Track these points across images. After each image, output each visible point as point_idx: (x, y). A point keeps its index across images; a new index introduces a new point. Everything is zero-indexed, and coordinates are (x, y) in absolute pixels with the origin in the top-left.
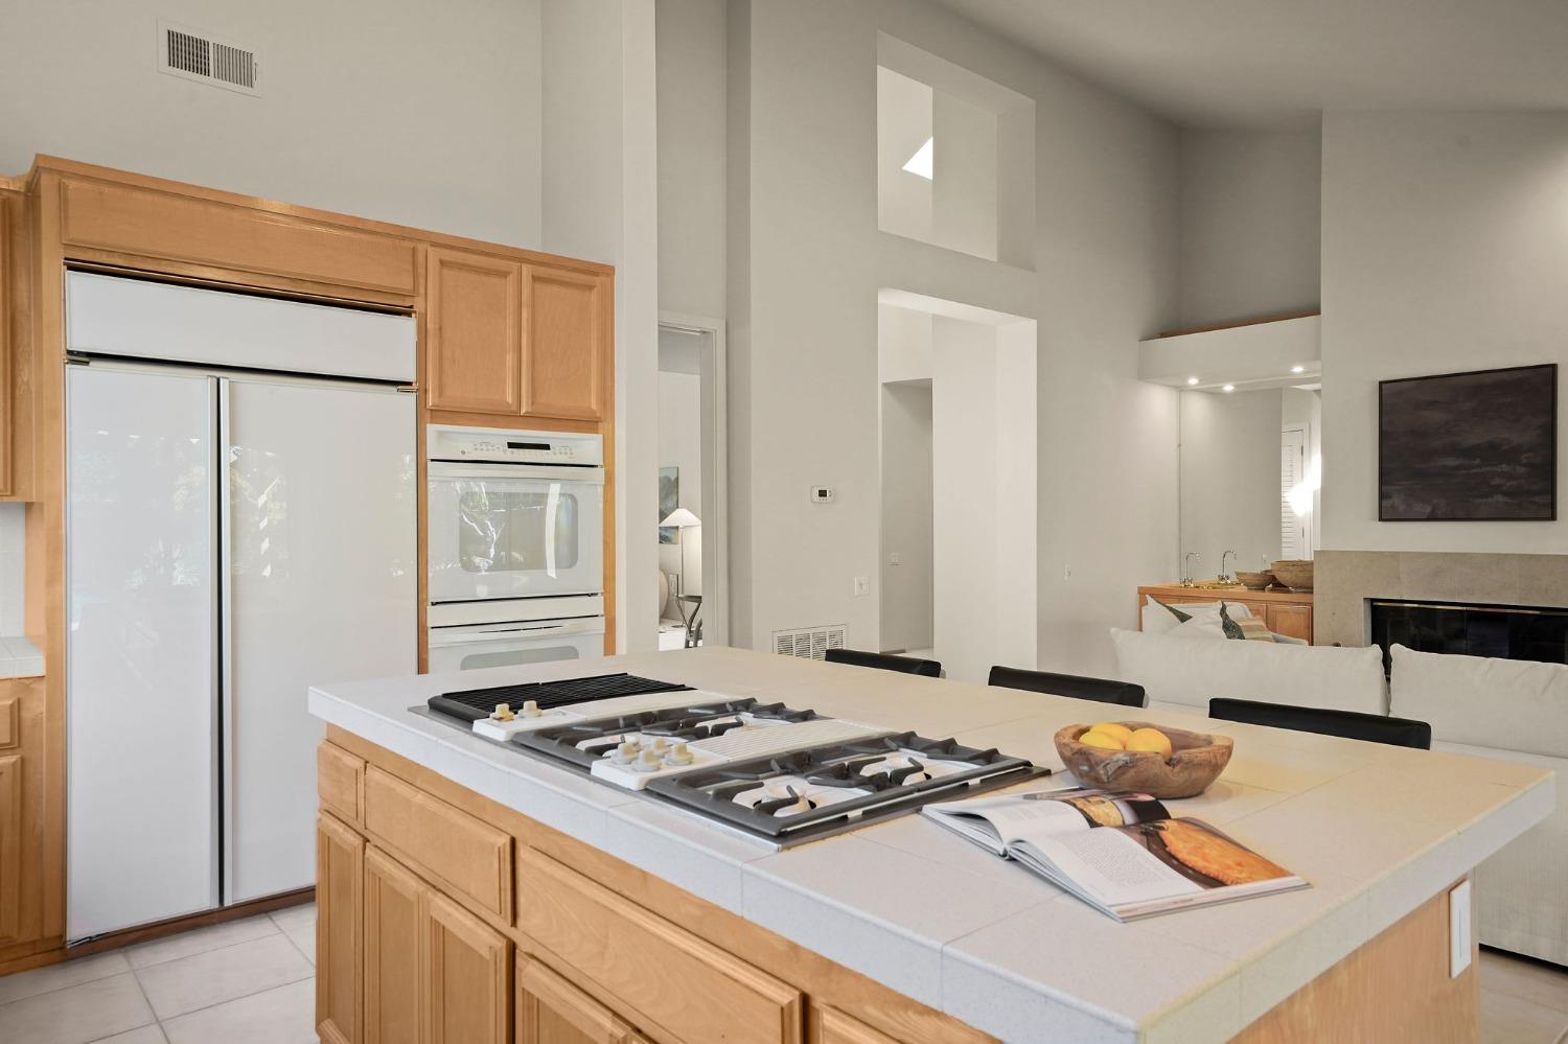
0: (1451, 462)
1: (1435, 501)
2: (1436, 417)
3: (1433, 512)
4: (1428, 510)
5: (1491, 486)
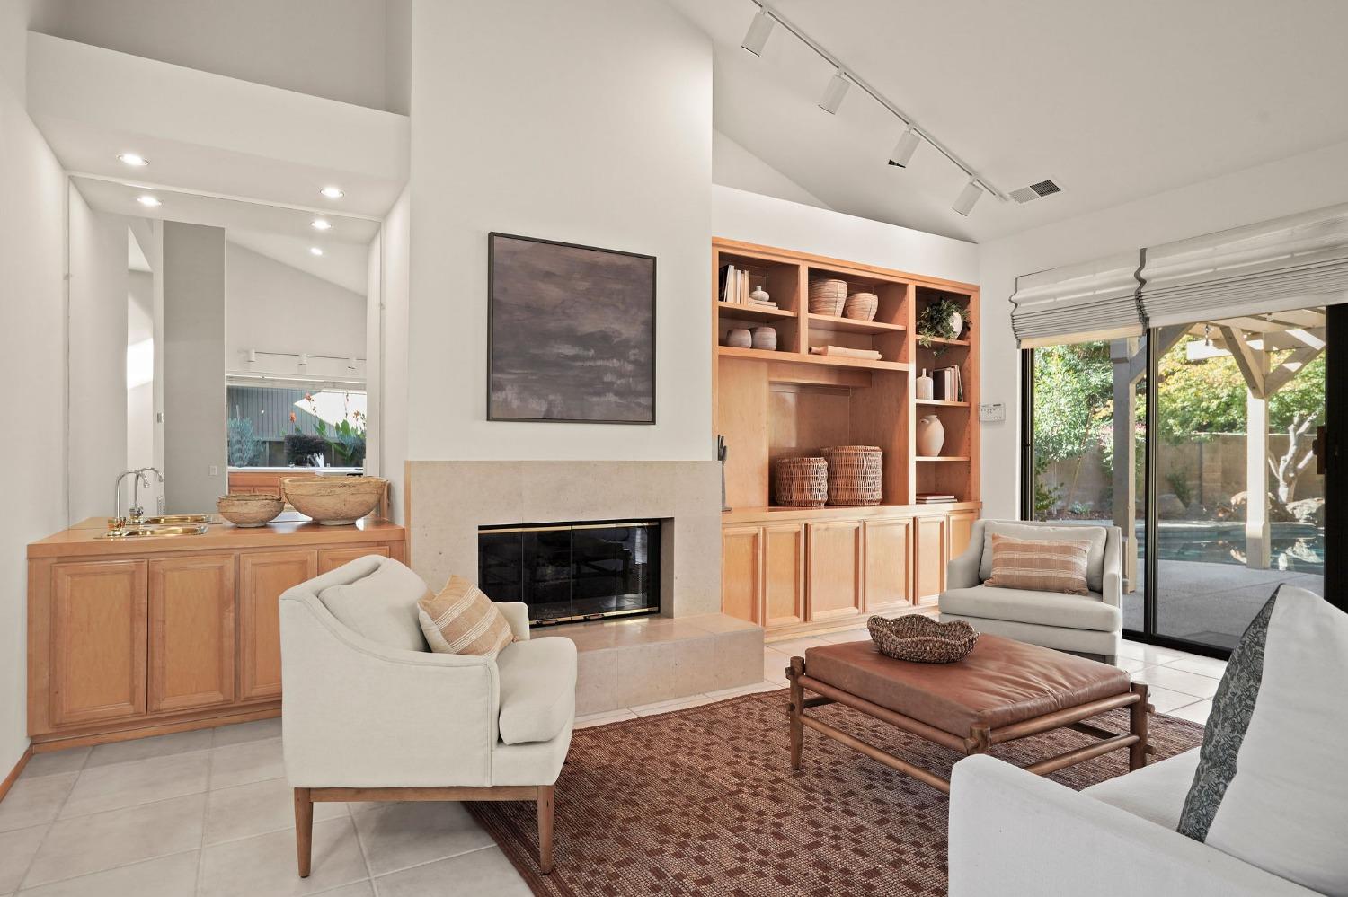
0: (568, 350)
1: (551, 397)
2: (552, 292)
3: (548, 410)
4: (544, 408)
5: (604, 383)
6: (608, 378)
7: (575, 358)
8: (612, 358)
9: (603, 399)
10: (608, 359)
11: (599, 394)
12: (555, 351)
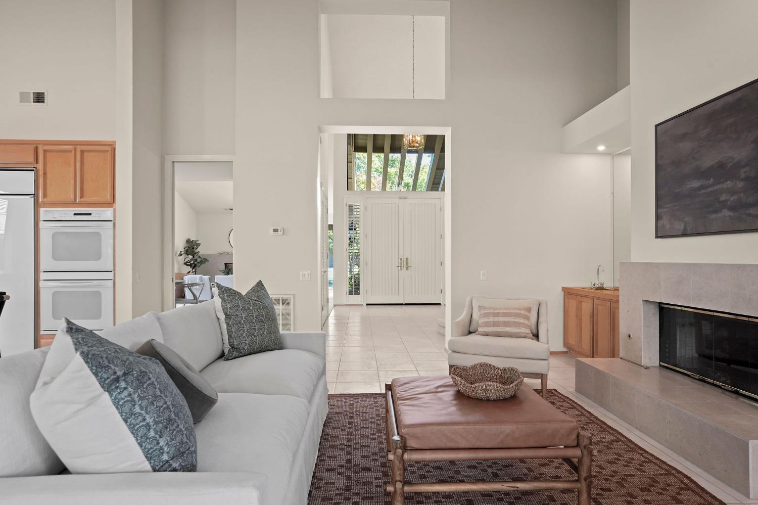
0: (696, 184)
1: (687, 219)
2: (687, 147)
3: (685, 229)
4: (682, 227)
5: (720, 202)
6: (723, 197)
7: (701, 188)
8: (726, 181)
9: (719, 215)
10: (723, 183)
11: (716, 211)
12: (689, 186)
